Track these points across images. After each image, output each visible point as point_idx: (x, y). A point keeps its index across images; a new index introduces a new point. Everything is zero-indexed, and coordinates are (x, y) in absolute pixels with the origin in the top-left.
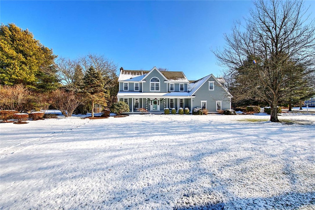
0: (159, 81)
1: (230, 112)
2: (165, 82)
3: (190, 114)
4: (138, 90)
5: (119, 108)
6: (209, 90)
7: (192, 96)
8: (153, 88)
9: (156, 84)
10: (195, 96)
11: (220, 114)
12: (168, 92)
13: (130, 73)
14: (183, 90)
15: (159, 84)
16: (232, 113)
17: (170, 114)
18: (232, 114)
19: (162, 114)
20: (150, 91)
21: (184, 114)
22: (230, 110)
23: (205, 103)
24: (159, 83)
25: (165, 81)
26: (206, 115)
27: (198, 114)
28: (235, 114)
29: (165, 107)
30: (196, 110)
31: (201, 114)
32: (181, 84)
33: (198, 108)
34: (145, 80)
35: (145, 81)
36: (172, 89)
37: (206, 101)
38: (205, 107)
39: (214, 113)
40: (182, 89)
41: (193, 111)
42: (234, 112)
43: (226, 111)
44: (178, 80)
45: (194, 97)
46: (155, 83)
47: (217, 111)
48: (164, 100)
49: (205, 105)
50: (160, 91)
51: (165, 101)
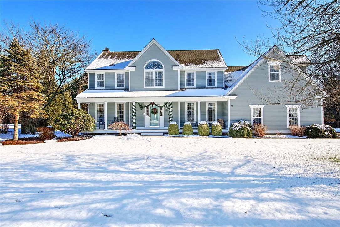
0: (162, 68)
1: (321, 132)
2: (175, 68)
3: (224, 134)
4: (123, 86)
5: (66, 122)
6: (270, 81)
7: (229, 95)
8: (150, 82)
9: (156, 73)
10: (235, 95)
11: (296, 135)
12: (181, 89)
13: (116, 56)
14: (214, 85)
15: (161, 73)
16: (326, 133)
17: (181, 133)
18: (326, 137)
19: (164, 133)
20: (145, 87)
21: (210, 134)
22: (322, 126)
23: (260, 111)
24: (163, 70)
25: (173, 66)
26: (260, 137)
27: (242, 136)
28: (334, 137)
29: (170, 119)
30: (237, 126)
31: (249, 136)
32: (210, 71)
33: (241, 121)
34: (135, 67)
35: (134, 69)
36: (190, 82)
37: (262, 107)
38: (260, 120)
39: (282, 134)
40: (211, 82)
41: (230, 128)
42: (331, 131)
43: (310, 128)
44: (204, 64)
45: (234, 97)
46: (154, 71)
47: (289, 129)
48: (170, 105)
49: (259, 115)
50: (163, 87)
51: (170, 107)
